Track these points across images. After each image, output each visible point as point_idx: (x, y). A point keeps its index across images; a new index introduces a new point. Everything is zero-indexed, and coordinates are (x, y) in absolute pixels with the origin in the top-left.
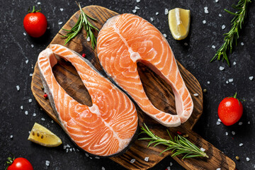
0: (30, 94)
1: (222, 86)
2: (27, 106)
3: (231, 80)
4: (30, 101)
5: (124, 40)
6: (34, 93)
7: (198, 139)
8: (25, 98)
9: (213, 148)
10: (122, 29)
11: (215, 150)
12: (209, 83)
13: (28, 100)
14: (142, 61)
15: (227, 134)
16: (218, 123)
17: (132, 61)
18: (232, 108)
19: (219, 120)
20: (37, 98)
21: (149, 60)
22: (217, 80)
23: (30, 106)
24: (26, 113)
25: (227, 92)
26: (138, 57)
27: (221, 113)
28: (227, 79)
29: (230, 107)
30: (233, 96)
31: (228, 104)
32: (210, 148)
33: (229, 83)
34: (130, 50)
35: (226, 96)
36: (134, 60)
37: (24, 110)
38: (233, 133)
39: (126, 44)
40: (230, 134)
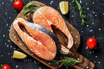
0: (9, 38)
1: (88, 33)
2: (8, 43)
3: (92, 31)
4: (9, 41)
5: (44, 17)
6: (11, 38)
7: (79, 55)
8: (7, 40)
9: (85, 58)
10: (43, 13)
11: (86, 59)
12: (82, 32)
13: (8, 41)
14: (53, 25)
15: (90, 53)
16: (87, 48)
17: (49, 25)
18: (92, 42)
19: (87, 47)
20: (12, 40)
21: (55, 25)
22: (86, 31)
23: (9, 43)
24: (8, 46)
25: (90, 35)
26: (51, 23)
27: (88, 44)
28: (90, 30)
29: (91, 42)
30: (93, 37)
31: (91, 40)
32: (84, 59)
33: (91, 32)
34: (48, 21)
35: (90, 37)
36: (50, 25)
37: (7, 45)
38: (93, 52)
39: (46, 18)
40: (92, 52)
